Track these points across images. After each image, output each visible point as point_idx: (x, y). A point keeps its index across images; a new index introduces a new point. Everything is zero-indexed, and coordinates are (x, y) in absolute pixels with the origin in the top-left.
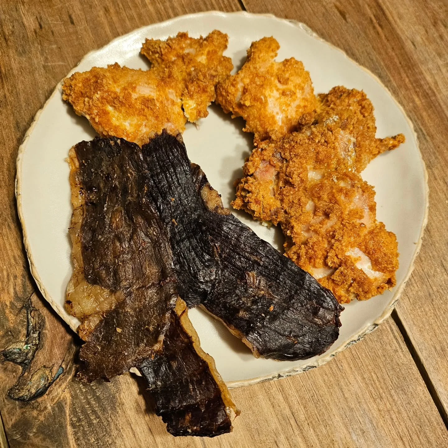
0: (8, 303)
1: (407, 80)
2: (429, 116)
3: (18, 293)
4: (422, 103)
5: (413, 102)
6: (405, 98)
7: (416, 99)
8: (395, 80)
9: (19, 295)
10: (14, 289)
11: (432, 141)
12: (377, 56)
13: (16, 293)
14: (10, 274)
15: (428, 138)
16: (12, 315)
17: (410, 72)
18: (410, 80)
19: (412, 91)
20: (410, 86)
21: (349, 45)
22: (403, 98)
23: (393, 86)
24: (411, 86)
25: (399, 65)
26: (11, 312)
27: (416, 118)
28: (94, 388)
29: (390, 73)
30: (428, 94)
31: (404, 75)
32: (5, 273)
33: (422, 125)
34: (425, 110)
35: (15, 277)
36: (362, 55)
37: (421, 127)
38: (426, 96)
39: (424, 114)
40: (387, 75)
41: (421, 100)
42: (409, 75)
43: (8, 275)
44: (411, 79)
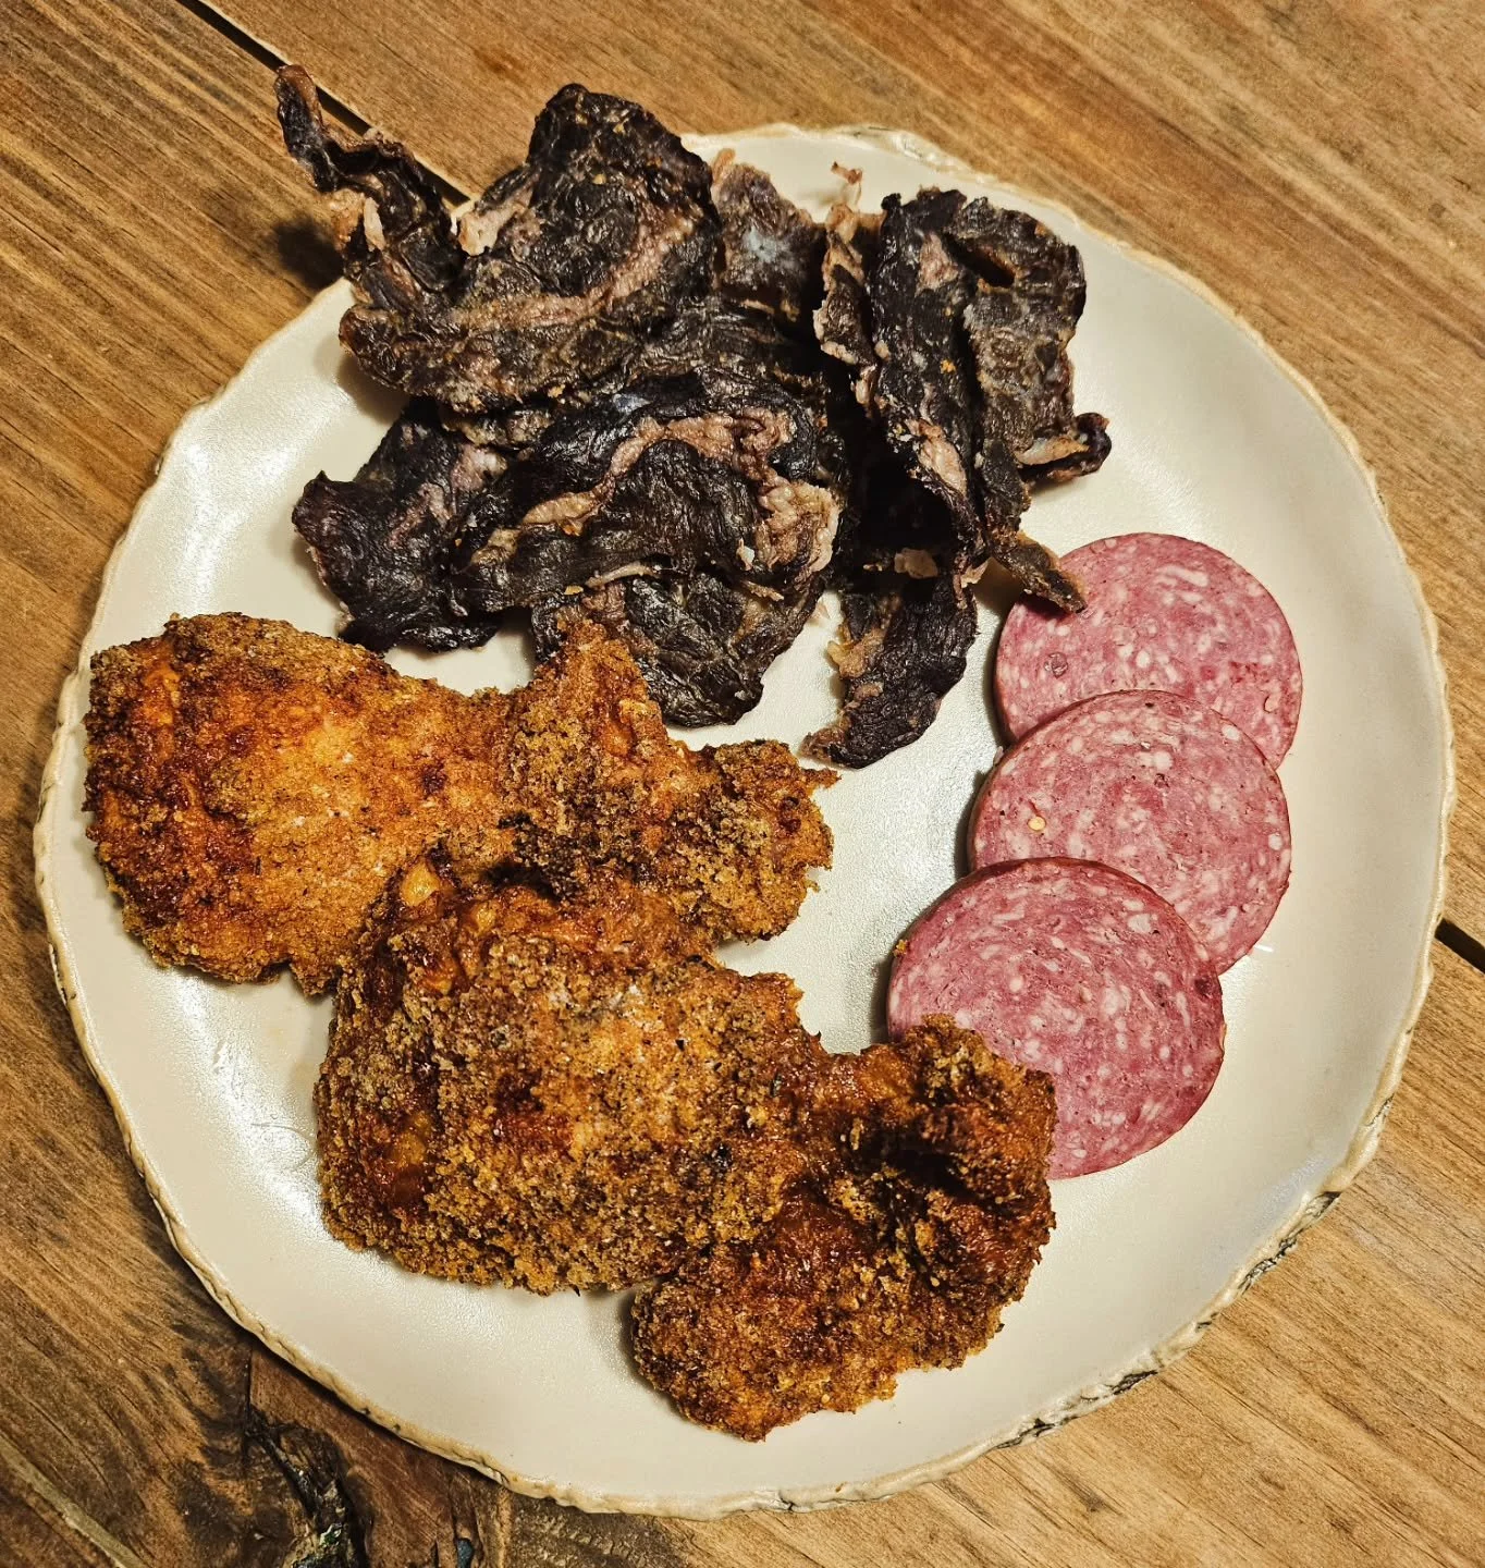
0: (198, 1457)
1: (966, 55)
2: (1091, 137)
3: (208, 1411)
4: (1050, 107)
5: (1021, 118)
6: (989, 119)
7: (1026, 103)
8: (927, 76)
9: (214, 1416)
10: (189, 1406)
11: (1139, 215)
12: (835, 26)
13: (199, 1415)
14: (148, 1372)
15: (1125, 214)
16: (230, 1483)
17: (960, 19)
18: (975, 51)
19: (1001, 84)
20: (983, 69)
21: (727, 41)
22: (983, 126)
23: (936, 99)
24: (987, 67)
25: (914, 17)
26: (223, 1477)
27: (1060, 171)
28: (586, 1540)
29: (903, 60)
30: (1051, 64)
31: (948, 44)
32: (132, 1377)
33: (1085, 178)
34: (1072, 124)
35: (169, 1371)
36: (785, 51)
37: (1088, 189)
38: (1050, 74)
39: (1074, 139)
40: (896, 73)
41: (1042, 100)
42: (962, 33)
43: (146, 1379)
44: (976, 43)
